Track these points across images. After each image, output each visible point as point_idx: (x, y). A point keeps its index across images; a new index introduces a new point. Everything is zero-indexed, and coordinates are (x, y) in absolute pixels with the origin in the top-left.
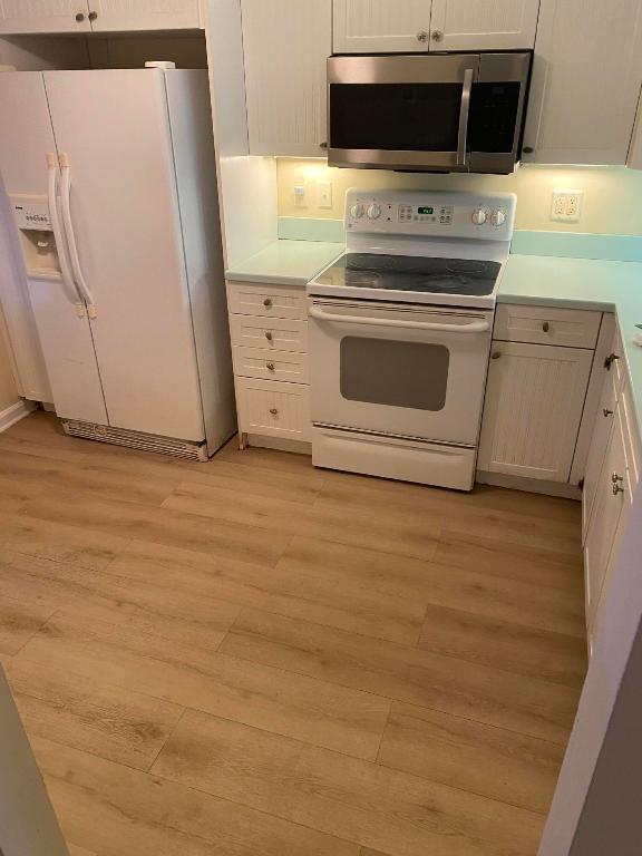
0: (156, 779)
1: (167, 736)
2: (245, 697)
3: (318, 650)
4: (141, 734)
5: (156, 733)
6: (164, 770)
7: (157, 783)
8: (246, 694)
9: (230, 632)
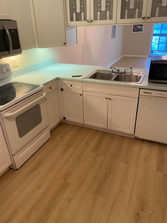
0: (152, 212)
1: (138, 210)
2: (122, 191)
3: (106, 174)
4: (139, 218)
5: (138, 214)
6: (149, 210)
7: (153, 211)
8: (121, 191)
9: (98, 195)
